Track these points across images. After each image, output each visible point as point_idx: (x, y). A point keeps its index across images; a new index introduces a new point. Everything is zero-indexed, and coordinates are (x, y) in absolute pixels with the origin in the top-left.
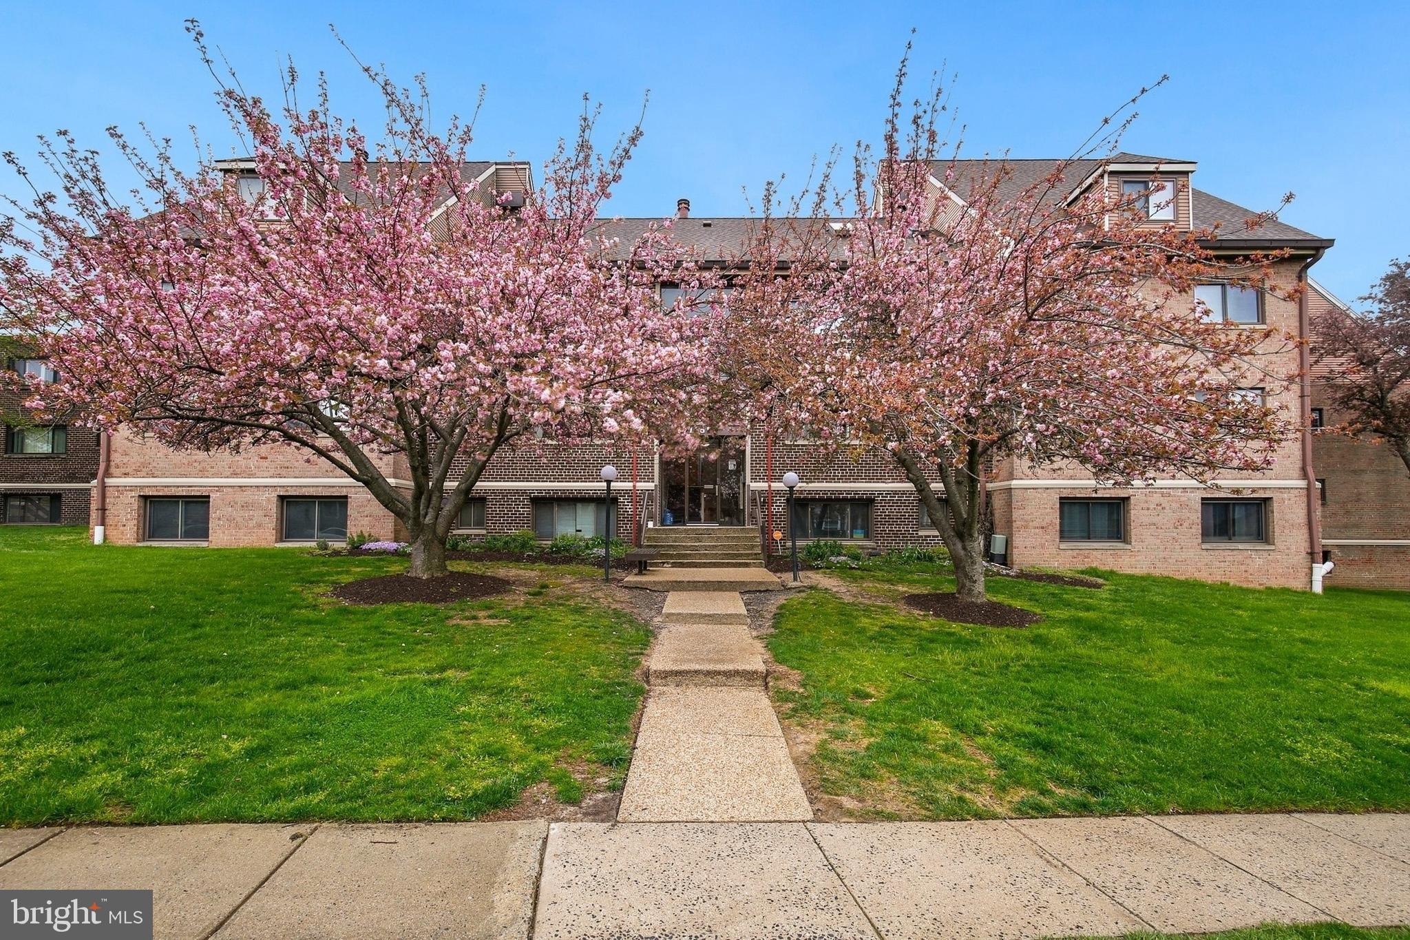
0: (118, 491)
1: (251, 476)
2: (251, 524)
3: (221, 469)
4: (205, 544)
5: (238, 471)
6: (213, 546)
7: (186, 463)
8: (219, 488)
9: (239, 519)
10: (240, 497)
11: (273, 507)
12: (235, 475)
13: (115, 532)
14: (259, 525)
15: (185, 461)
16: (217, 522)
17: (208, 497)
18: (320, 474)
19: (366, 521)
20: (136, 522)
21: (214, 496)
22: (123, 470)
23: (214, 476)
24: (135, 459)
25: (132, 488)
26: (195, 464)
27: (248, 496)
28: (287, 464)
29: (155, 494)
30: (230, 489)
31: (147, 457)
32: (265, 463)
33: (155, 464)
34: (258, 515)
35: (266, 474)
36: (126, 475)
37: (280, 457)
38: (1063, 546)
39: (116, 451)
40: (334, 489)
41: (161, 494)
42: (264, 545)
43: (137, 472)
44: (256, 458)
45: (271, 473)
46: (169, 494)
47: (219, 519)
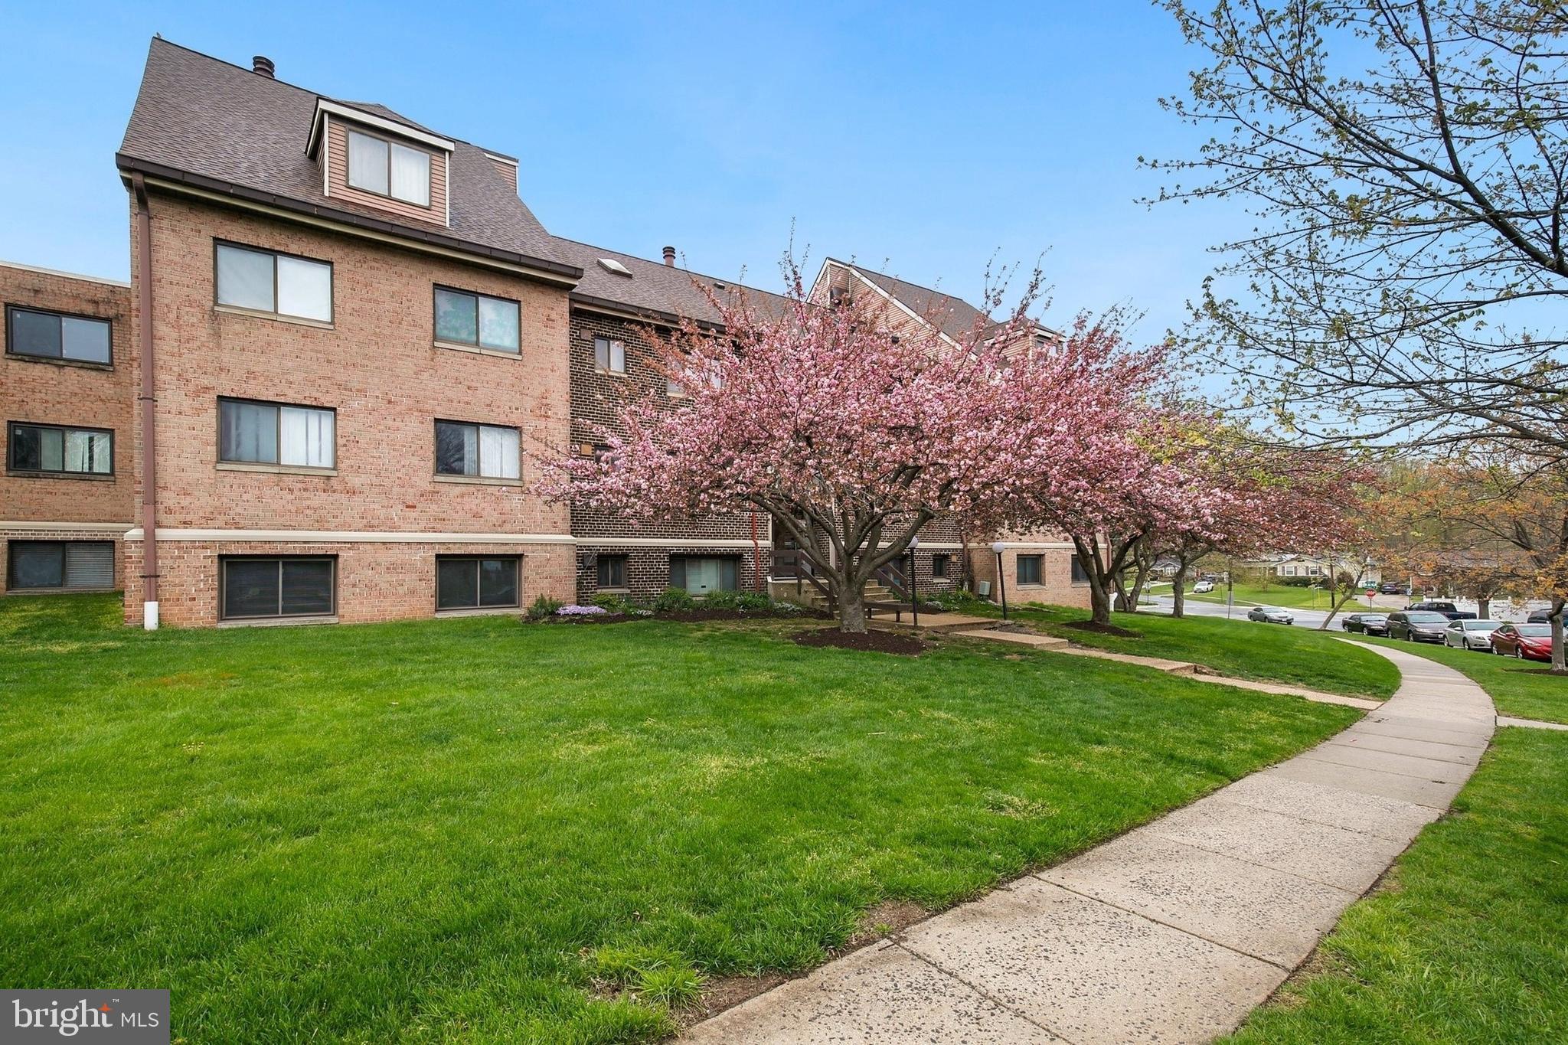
0: (178, 548)
1: (393, 529)
2: (401, 590)
3: (348, 520)
4: (333, 620)
5: (375, 522)
6: (345, 622)
7: (293, 509)
8: (353, 544)
9: (383, 586)
10: (385, 557)
11: (431, 569)
12: (370, 527)
13: (176, 610)
14: (412, 592)
15: (290, 507)
16: (351, 590)
17: (336, 557)
18: (486, 529)
19: (545, 583)
20: (215, 593)
21: (344, 555)
22: (182, 517)
23: (337, 528)
24: (202, 501)
25: (205, 544)
26: (308, 512)
27: (395, 555)
28: (443, 516)
29: (248, 552)
30: (369, 547)
31: (224, 499)
32: (412, 514)
33: (239, 510)
34: (410, 580)
35: (414, 527)
36: (187, 524)
37: (434, 507)
38: (1019, 587)
39: (165, 488)
40: (507, 547)
41: (258, 552)
42: (419, 616)
43: (207, 521)
44: (401, 507)
45: (423, 524)
46: (273, 552)
47: (354, 586)
